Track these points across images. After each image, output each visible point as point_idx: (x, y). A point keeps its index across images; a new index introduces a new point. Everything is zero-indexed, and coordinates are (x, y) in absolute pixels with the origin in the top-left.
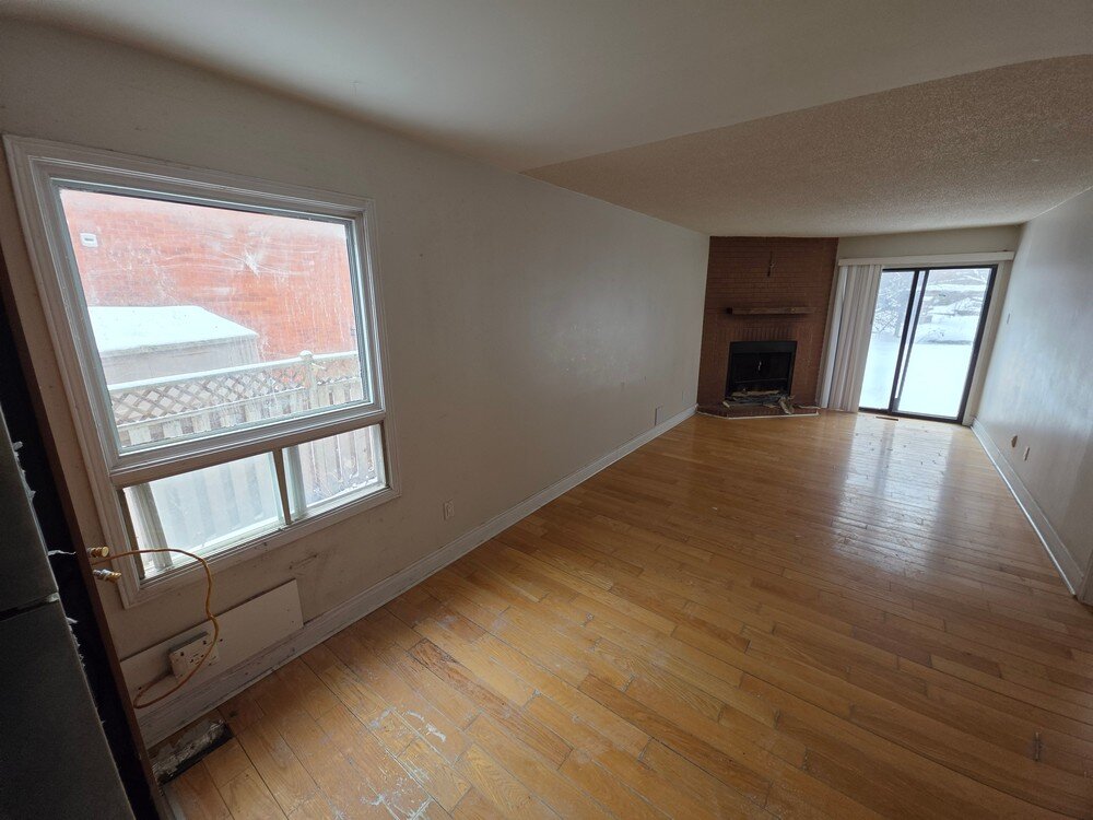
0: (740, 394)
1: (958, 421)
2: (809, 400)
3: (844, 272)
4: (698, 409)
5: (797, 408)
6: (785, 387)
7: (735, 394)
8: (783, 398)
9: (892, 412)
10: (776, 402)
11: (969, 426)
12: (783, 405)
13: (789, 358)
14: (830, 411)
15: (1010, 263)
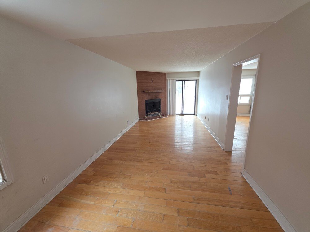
0: (149, 114)
1: (194, 114)
2: (165, 114)
3: (169, 81)
4: (139, 119)
5: (163, 116)
6: (159, 110)
7: (148, 114)
8: (160, 113)
9: (182, 114)
10: (158, 115)
11: (196, 115)
12: (160, 115)
13: (159, 103)
14: (170, 116)
15: (198, 79)
